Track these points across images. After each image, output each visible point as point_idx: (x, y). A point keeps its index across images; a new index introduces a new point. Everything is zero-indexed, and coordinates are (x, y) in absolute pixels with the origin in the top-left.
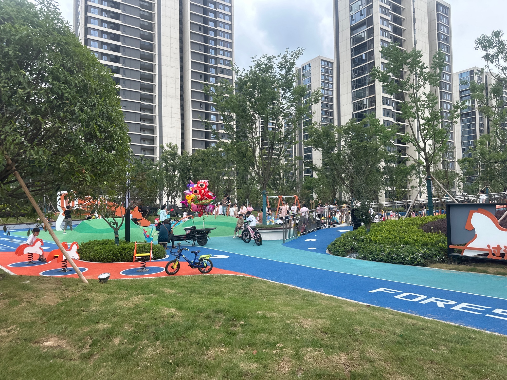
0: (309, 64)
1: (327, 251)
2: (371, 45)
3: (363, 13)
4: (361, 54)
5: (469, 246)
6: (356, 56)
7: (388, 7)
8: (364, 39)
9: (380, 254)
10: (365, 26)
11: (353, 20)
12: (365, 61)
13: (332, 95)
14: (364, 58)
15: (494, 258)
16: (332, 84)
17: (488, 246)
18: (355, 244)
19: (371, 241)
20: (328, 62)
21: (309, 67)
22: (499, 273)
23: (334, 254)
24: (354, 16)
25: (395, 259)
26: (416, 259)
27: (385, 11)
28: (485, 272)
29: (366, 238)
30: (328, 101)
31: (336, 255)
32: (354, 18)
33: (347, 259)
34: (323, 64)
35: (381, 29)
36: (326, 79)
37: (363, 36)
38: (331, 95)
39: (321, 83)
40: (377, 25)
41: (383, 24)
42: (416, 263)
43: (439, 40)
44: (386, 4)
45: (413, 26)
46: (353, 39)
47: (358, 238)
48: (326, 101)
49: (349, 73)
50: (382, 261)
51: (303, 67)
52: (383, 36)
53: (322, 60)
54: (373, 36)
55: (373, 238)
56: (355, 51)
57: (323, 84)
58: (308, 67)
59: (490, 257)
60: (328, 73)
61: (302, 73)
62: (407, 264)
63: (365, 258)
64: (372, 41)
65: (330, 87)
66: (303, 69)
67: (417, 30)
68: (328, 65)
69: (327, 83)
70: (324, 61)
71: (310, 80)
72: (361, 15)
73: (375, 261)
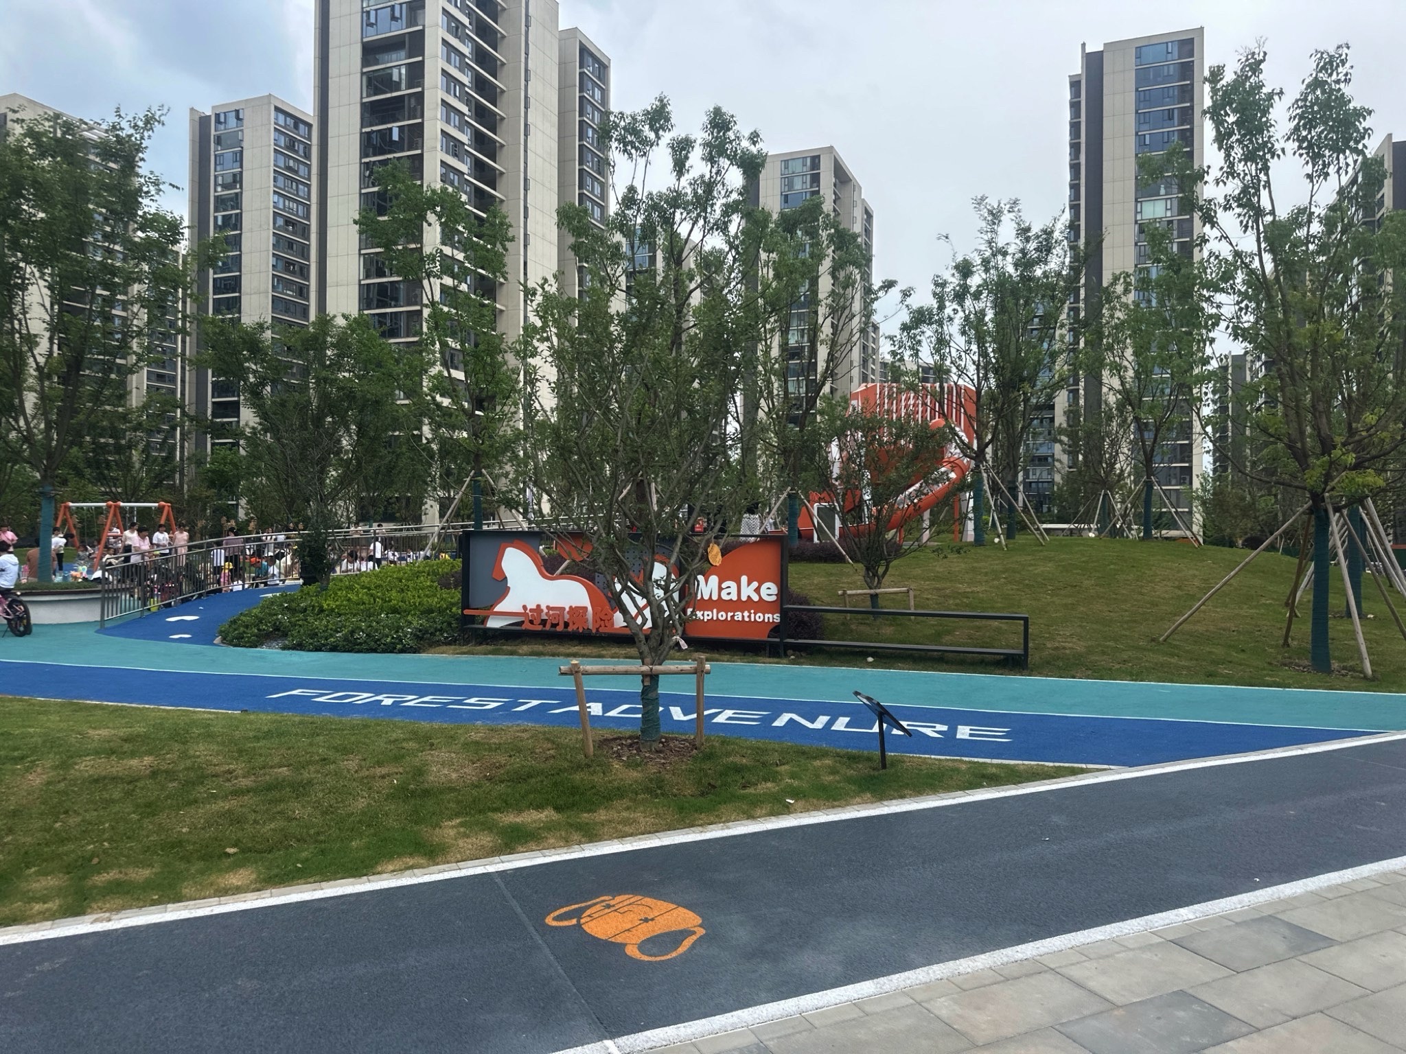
0: (237, 112)
1: (218, 640)
2: (415, 109)
3: (397, 14)
4: (389, 126)
5: (498, 609)
6: (375, 128)
7: (466, 21)
8: (397, 86)
9: (331, 636)
10: (403, 53)
11: (371, 25)
12: (398, 147)
13: (308, 218)
14: (395, 137)
15: (531, 627)
16: (309, 186)
17: (525, 607)
18: (284, 618)
19: (322, 610)
20: (298, 121)
21: (238, 118)
22: (533, 654)
23: (231, 643)
24: (373, 14)
25: (361, 644)
26: (401, 640)
27: (457, 28)
28: (512, 653)
29: (313, 606)
30: (294, 233)
31: (235, 646)
32: (373, 20)
33: (259, 652)
34: (281, 122)
35: (444, 72)
36: (289, 169)
37: (395, 78)
38: (303, 218)
39: (272, 175)
40: (435, 62)
41: (449, 61)
42: (399, 646)
43: (581, 139)
44: (460, 9)
45: (523, 87)
46: (369, 81)
47: (294, 605)
48: (287, 231)
49: (355, 170)
50: (334, 649)
51: (218, 116)
52: (448, 92)
53: (277, 109)
54: (421, 84)
55: (328, 605)
56: (373, 112)
57: (281, 179)
58: (232, 122)
59: (527, 626)
60: (296, 152)
61: (213, 132)
62: (384, 651)
63: (299, 647)
64: (420, 97)
65: (301, 194)
66: (218, 121)
67: (532, 101)
68: (296, 127)
69: (292, 180)
70: (287, 114)
71: (239, 158)
72: (393, 18)
73: (320, 650)
